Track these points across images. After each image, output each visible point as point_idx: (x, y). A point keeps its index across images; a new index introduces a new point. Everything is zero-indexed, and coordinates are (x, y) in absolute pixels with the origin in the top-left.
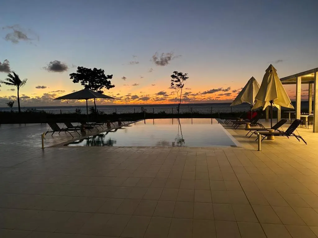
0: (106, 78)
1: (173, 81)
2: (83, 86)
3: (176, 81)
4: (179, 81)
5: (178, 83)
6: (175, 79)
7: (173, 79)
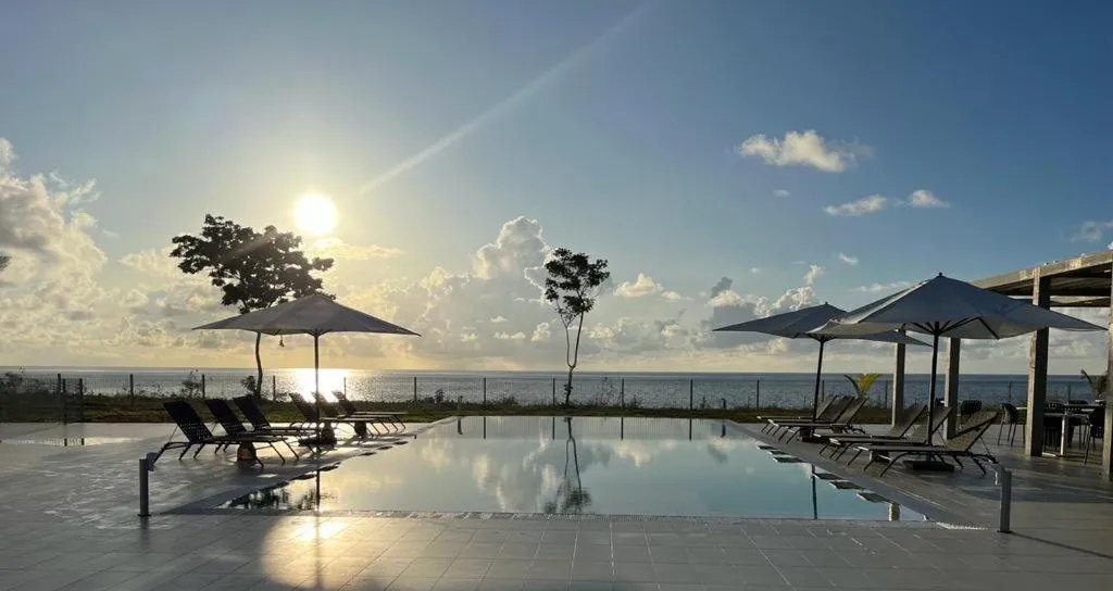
0: (307, 267)
1: (556, 285)
2: (219, 288)
3: (564, 286)
4: (575, 285)
5: (573, 293)
6: (561, 280)
7: (552, 279)
